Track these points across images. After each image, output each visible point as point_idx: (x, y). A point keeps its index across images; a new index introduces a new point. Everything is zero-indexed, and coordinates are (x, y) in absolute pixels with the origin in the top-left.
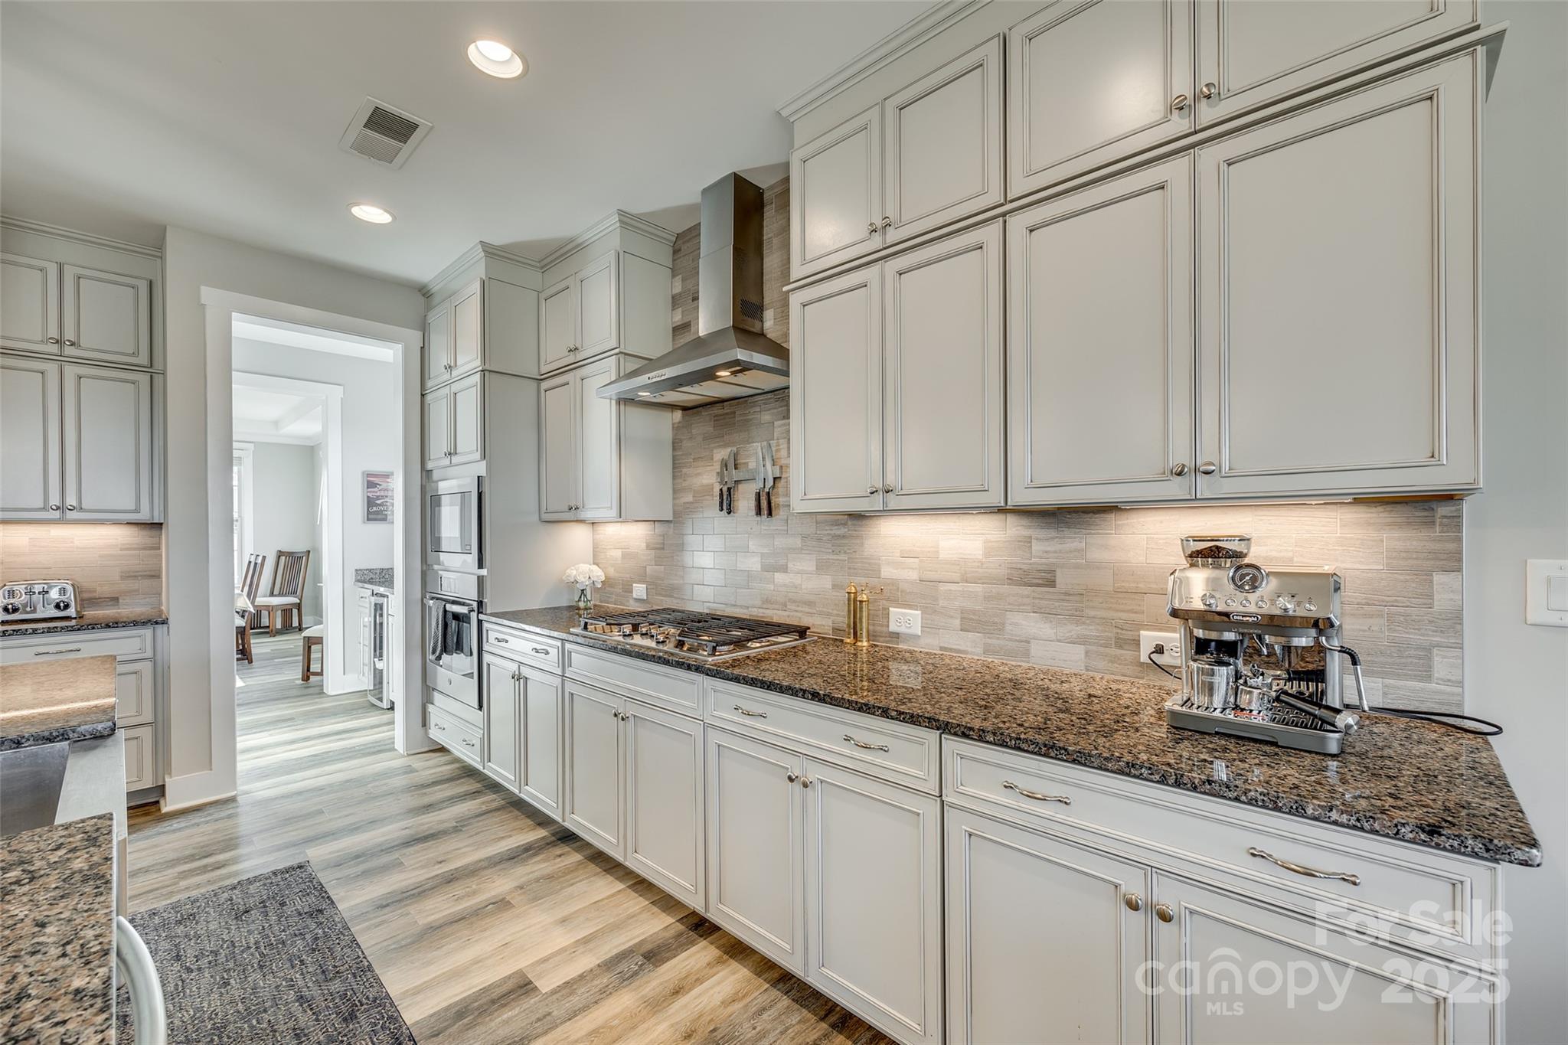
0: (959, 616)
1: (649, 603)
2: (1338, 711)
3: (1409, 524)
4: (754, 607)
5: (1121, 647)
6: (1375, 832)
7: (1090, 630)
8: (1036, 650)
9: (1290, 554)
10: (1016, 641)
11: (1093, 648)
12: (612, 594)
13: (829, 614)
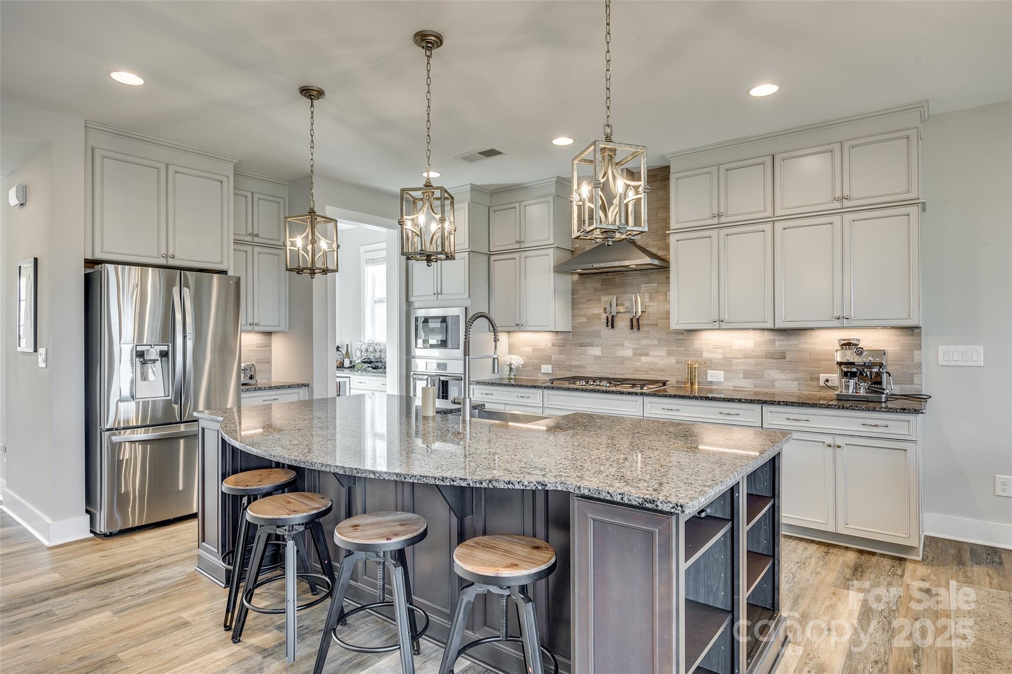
0: (742, 373)
1: (554, 375)
2: (884, 389)
3: (907, 335)
4: (628, 373)
5: (812, 381)
6: (892, 412)
7: (800, 375)
8: (777, 384)
9: (872, 345)
10: (768, 381)
11: (801, 382)
12: (524, 371)
13: (674, 375)
